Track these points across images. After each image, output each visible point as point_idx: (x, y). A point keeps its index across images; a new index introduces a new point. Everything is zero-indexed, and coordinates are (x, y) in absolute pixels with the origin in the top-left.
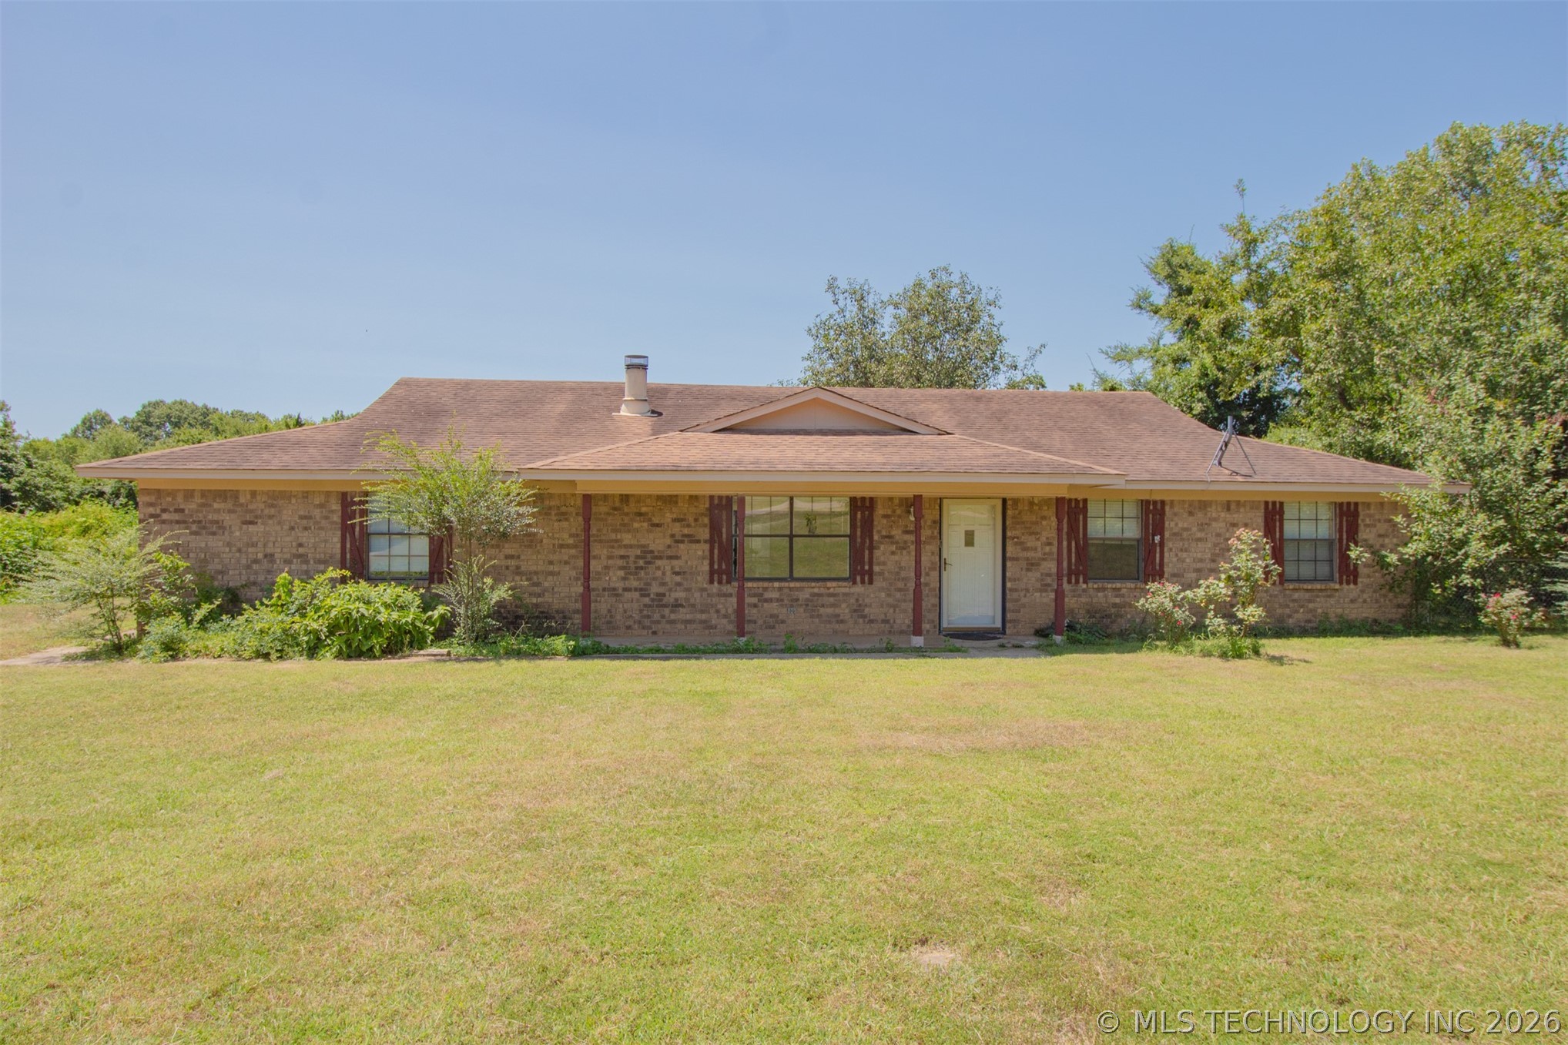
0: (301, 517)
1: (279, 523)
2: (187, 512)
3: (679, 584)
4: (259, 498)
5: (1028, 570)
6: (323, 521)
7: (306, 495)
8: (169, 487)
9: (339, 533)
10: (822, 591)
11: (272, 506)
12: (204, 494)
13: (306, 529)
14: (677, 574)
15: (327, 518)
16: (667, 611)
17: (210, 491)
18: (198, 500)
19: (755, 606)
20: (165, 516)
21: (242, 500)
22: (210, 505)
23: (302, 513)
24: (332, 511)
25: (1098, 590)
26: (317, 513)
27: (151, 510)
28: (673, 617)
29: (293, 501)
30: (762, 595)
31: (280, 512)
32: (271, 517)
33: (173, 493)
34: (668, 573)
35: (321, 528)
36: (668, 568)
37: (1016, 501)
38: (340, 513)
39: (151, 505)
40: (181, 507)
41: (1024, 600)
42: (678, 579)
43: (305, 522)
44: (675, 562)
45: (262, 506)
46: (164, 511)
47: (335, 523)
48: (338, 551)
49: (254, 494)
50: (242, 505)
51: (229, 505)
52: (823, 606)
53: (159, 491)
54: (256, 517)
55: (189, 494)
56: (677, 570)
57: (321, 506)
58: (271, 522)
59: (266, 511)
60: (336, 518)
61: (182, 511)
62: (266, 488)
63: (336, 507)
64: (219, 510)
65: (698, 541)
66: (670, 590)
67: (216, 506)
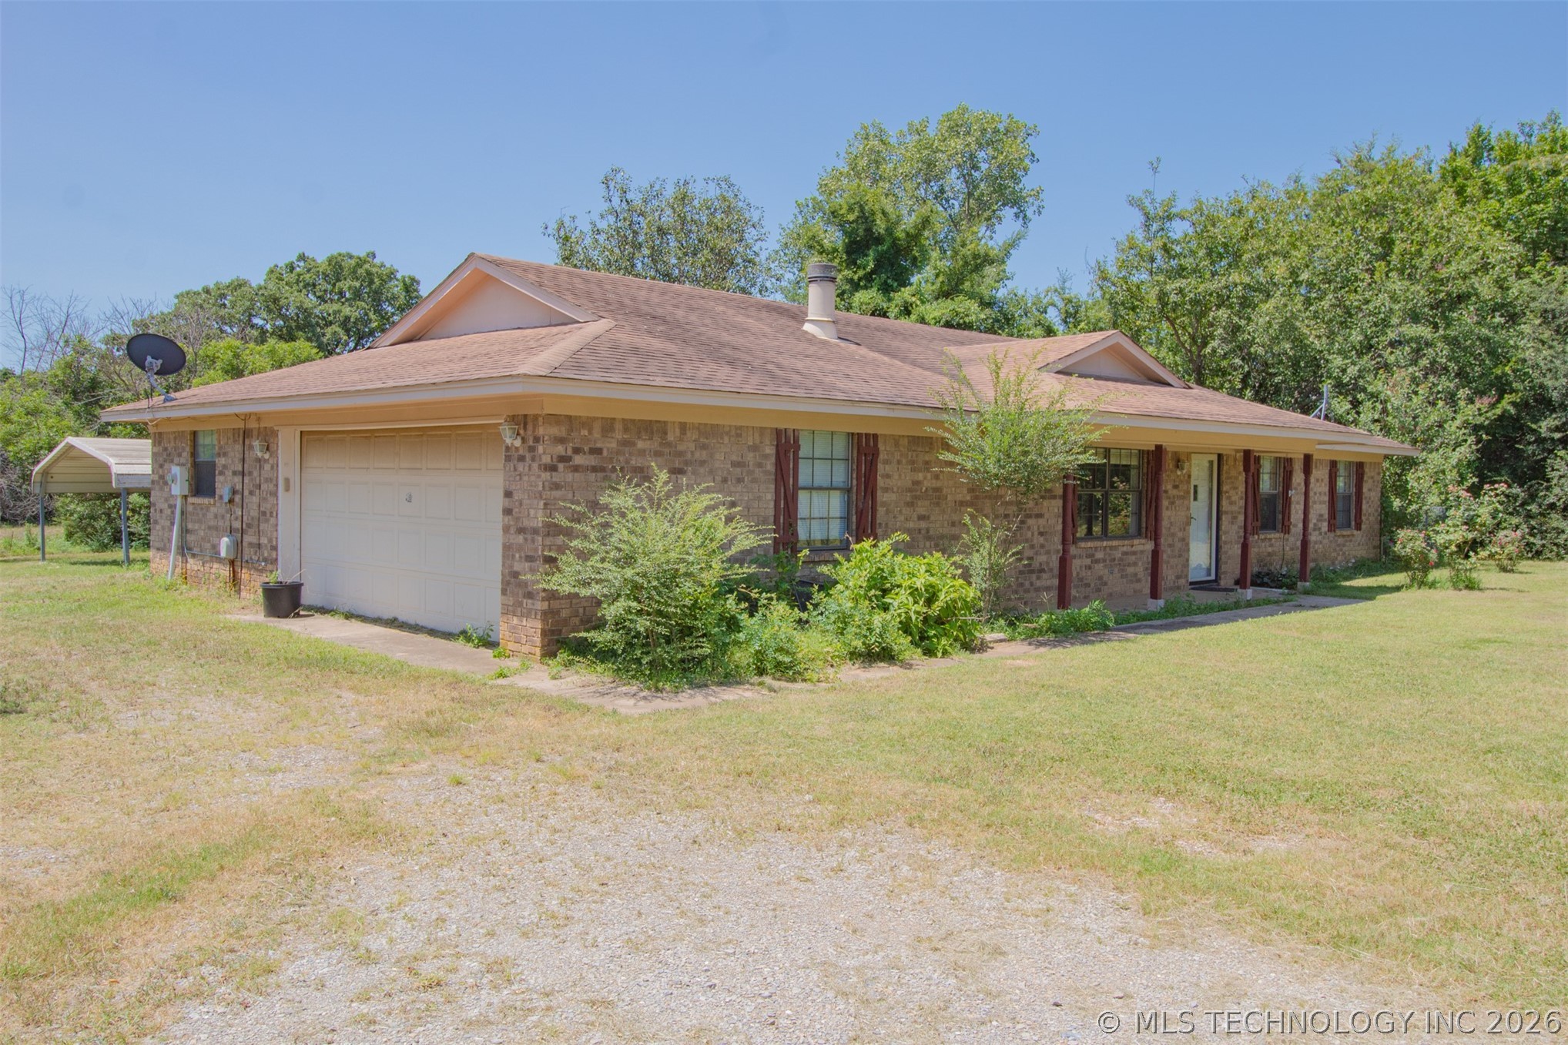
0: (735, 464)
1: (711, 472)
2: (605, 453)
3: (1042, 546)
4: (689, 434)
5: (1232, 523)
6: (757, 470)
7: (739, 432)
8: (583, 413)
9: (773, 486)
10: (1129, 549)
11: (704, 447)
12: (628, 425)
13: (739, 480)
14: (1041, 534)
15: (760, 465)
16: (1034, 576)
17: (633, 421)
18: (619, 435)
19: (1090, 568)
20: (578, 460)
21: (670, 437)
22: (634, 444)
23: (734, 458)
24: (766, 456)
25: (1264, 540)
26: (750, 457)
27: (560, 449)
28: (1038, 584)
29: (726, 440)
30: (1093, 555)
31: (712, 456)
32: (702, 463)
33: (587, 423)
34: (1036, 533)
35: (754, 480)
36: (1036, 528)
37: (1228, 456)
38: (773, 460)
39: (561, 440)
40: (599, 445)
41: (1230, 552)
42: (1041, 540)
43: (738, 470)
44: (1041, 521)
45: (692, 446)
46: (577, 451)
47: (766, 473)
48: (771, 512)
49: (683, 427)
50: (669, 445)
51: (654, 445)
52: (1129, 565)
53: (569, 418)
54: (687, 463)
55: (608, 426)
56: (1042, 530)
57: (754, 448)
58: (702, 470)
59: (697, 455)
60: (770, 466)
61: (598, 451)
62: (697, 421)
63: (770, 450)
64: (644, 451)
65: (1054, 497)
66: (1037, 554)
67: (640, 444)
